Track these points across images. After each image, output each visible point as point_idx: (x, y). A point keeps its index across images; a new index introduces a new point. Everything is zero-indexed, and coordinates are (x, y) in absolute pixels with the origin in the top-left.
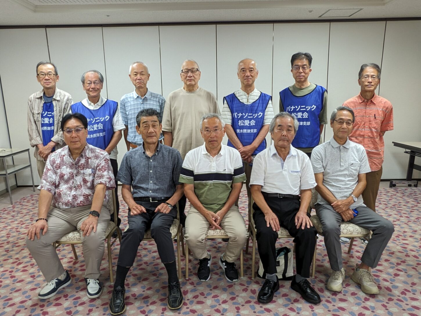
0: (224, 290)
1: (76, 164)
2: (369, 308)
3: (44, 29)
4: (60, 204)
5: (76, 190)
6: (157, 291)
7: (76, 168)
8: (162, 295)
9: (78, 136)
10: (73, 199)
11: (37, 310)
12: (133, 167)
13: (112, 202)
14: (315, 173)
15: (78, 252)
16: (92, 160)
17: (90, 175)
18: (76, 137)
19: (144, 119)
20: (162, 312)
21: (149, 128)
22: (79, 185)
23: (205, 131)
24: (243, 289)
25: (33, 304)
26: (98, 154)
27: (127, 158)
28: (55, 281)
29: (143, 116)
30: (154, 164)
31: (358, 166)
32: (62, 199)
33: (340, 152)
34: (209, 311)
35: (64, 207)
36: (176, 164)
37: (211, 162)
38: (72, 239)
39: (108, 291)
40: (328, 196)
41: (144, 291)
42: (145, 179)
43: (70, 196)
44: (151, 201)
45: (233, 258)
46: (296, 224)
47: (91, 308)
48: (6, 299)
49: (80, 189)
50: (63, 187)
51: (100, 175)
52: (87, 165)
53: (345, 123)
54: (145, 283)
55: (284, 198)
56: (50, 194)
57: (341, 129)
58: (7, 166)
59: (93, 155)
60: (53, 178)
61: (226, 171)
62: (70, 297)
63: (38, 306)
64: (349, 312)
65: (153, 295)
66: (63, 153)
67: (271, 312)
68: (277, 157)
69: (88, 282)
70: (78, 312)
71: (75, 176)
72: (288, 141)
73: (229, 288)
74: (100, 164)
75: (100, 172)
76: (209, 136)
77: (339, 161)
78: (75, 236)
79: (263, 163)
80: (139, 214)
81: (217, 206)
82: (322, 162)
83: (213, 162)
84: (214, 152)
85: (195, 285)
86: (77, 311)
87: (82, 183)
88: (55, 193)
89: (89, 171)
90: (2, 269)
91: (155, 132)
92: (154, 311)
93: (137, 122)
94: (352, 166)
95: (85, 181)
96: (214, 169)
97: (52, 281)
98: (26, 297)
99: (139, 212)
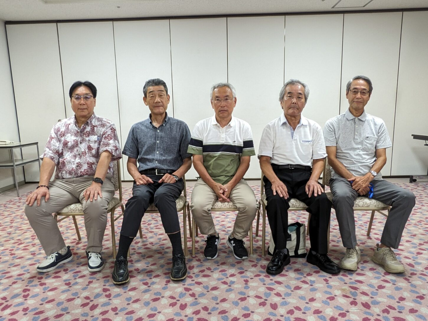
0: (232, 266)
1: (81, 132)
2: (390, 281)
3: (55, 24)
4: (64, 172)
5: (80, 157)
6: (162, 266)
7: (81, 136)
8: (166, 269)
9: (86, 103)
10: (77, 166)
11: (34, 282)
12: (140, 138)
13: (117, 179)
14: (327, 145)
15: (82, 235)
16: (99, 128)
17: (95, 142)
18: (84, 104)
19: (150, 89)
20: (166, 283)
21: (156, 98)
22: (83, 152)
23: (215, 100)
24: (252, 264)
25: (31, 276)
26: (104, 122)
27: (133, 129)
28: (55, 255)
29: (150, 86)
30: (161, 135)
31: (374, 141)
32: (66, 168)
33: (355, 125)
34: (215, 283)
35: (68, 176)
36: (184, 136)
37: (220, 132)
38: (74, 210)
39: (110, 266)
40: (340, 169)
41: (147, 266)
42: (151, 149)
43: (74, 164)
44: (157, 174)
45: (242, 233)
46: (307, 193)
47: (91, 280)
48: (3, 272)
49: (84, 156)
50: (68, 156)
51: (106, 143)
52: (92, 132)
53: (359, 93)
54: (150, 260)
55: (295, 169)
56: (53, 162)
57: (355, 99)
58: (15, 160)
59: (99, 123)
60: (56, 146)
61: (236, 142)
62: (70, 271)
63: (37, 278)
64: (367, 285)
65: (158, 269)
66: (69, 122)
67: (282, 284)
68: (286, 126)
69: (90, 256)
70: (78, 283)
71: (79, 143)
72: (298, 109)
73: (238, 264)
74: (107, 132)
75: (106, 140)
76: (219, 106)
77: (353, 134)
78: (77, 207)
79: (272, 133)
80: (145, 184)
81: (225, 178)
82: (335, 134)
83: (223, 133)
84: (224, 123)
85: (202, 261)
86: (76, 282)
87: (87, 150)
88: (59, 162)
89: (94, 138)
90: (2, 248)
91: (162, 102)
92: (157, 283)
93: (144, 92)
94: (367, 140)
95: (90, 148)
96: (223, 141)
97: (52, 254)
98: (24, 271)
99: (146, 182)
